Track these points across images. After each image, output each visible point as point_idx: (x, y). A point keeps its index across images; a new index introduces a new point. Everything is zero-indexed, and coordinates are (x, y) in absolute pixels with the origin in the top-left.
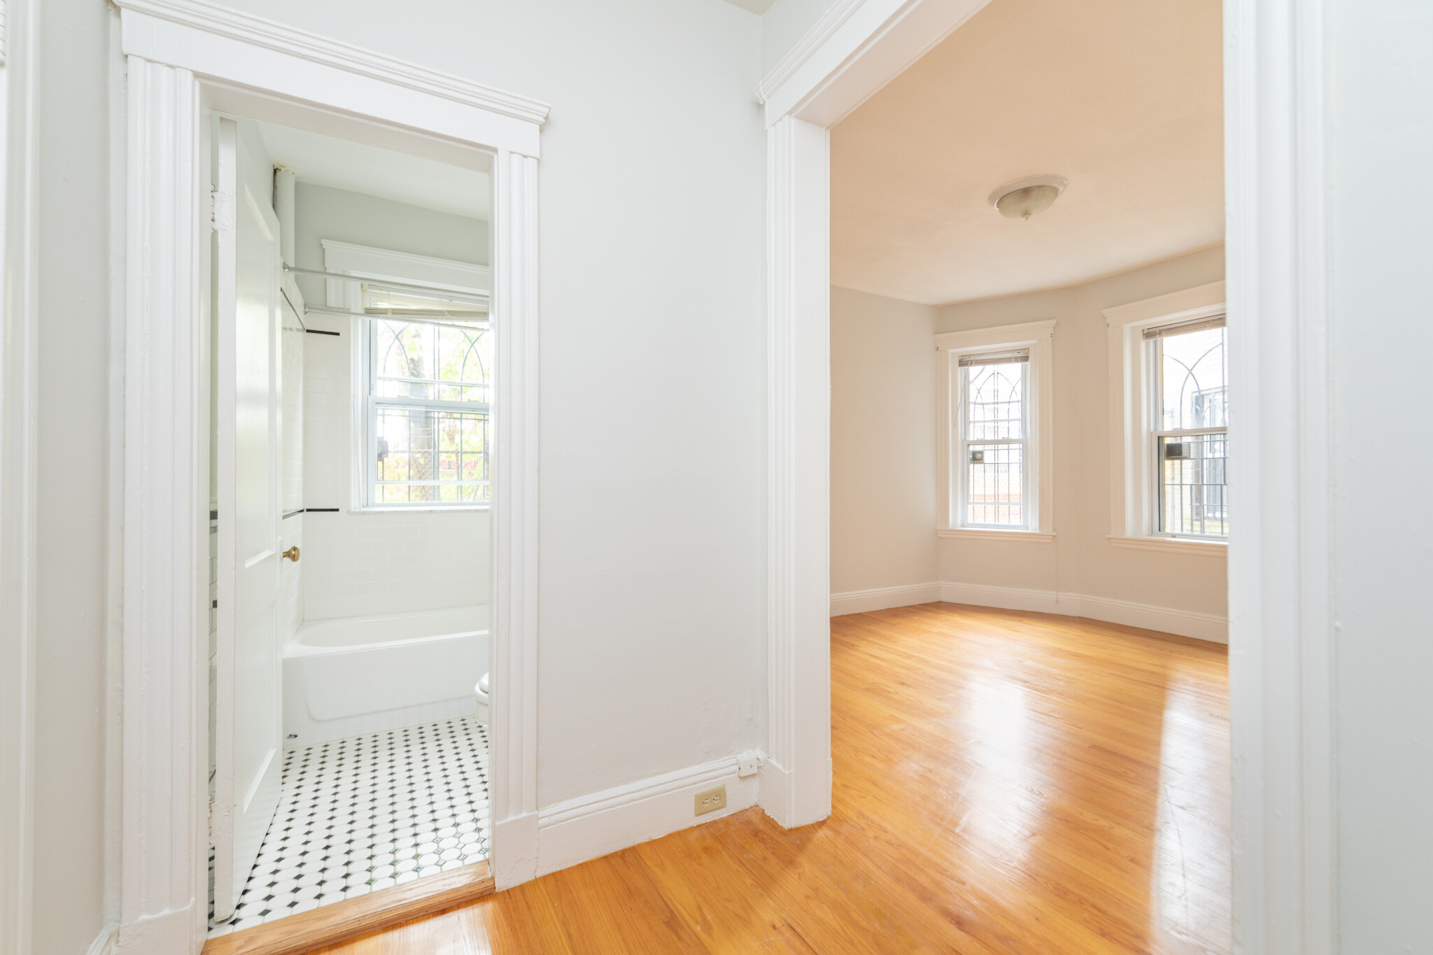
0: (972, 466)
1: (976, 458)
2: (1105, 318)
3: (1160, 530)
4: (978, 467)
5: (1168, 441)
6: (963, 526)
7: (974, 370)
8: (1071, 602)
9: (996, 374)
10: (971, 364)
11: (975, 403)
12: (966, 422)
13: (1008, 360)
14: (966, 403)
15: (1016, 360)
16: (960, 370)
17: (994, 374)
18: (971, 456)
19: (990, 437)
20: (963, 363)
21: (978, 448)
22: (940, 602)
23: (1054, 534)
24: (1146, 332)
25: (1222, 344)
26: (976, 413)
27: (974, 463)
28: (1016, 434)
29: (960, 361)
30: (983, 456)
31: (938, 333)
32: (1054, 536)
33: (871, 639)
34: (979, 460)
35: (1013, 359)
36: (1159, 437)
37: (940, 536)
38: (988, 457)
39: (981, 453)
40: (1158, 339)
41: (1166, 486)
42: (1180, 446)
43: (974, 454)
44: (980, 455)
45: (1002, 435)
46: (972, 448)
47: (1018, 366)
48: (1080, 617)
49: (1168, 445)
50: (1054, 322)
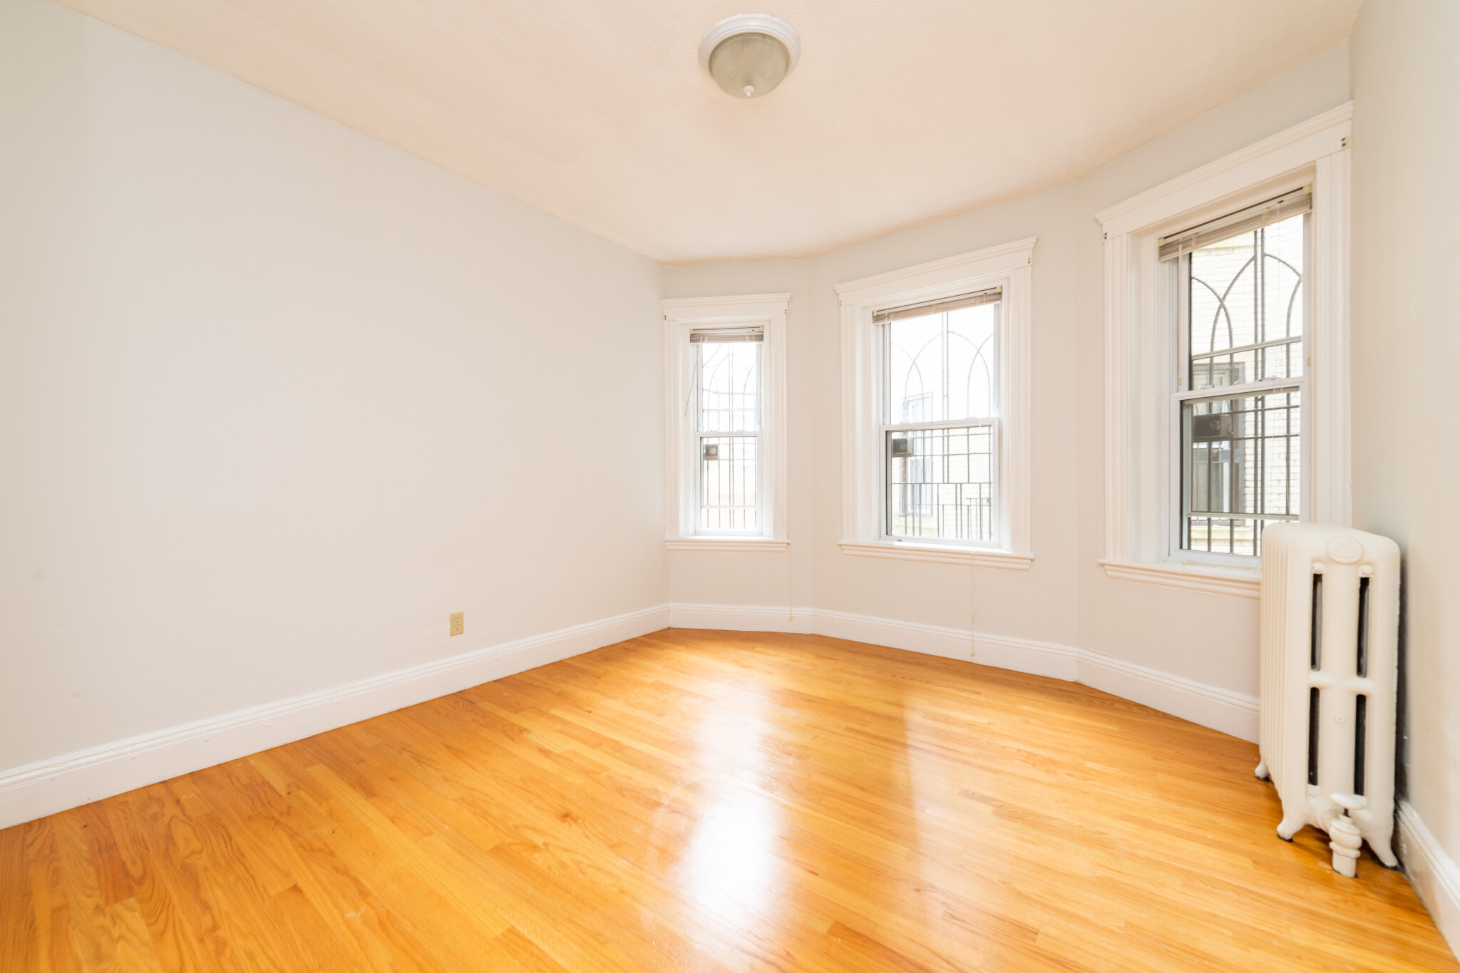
0: (705, 462)
1: (710, 453)
2: (838, 295)
3: (887, 534)
4: (713, 463)
5: (895, 436)
6: (695, 533)
7: (708, 348)
8: (803, 619)
9: (731, 356)
10: (703, 340)
11: (709, 390)
12: (699, 410)
13: (742, 338)
14: (699, 389)
15: (751, 338)
16: (692, 347)
17: (729, 355)
18: (705, 451)
19: (724, 428)
20: (695, 337)
21: (712, 441)
22: (669, 628)
23: (789, 541)
24: (875, 314)
25: (942, 333)
26: (708, 401)
27: (708, 459)
28: (751, 426)
29: (692, 335)
30: (717, 451)
31: (666, 298)
32: (788, 544)
33: (556, 712)
34: (713, 455)
35: (747, 338)
36: (887, 432)
37: (669, 547)
38: (723, 452)
39: (716, 447)
40: (886, 322)
41: (893, 485)
42: (905, 441)
43: (708, 448)
44: (714, 450)
45: (738, 427)
46: (705, 441)
47: (753, 345)
48: (813, 634)
49: (894, 440)
50: (787, 296)
